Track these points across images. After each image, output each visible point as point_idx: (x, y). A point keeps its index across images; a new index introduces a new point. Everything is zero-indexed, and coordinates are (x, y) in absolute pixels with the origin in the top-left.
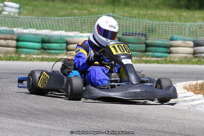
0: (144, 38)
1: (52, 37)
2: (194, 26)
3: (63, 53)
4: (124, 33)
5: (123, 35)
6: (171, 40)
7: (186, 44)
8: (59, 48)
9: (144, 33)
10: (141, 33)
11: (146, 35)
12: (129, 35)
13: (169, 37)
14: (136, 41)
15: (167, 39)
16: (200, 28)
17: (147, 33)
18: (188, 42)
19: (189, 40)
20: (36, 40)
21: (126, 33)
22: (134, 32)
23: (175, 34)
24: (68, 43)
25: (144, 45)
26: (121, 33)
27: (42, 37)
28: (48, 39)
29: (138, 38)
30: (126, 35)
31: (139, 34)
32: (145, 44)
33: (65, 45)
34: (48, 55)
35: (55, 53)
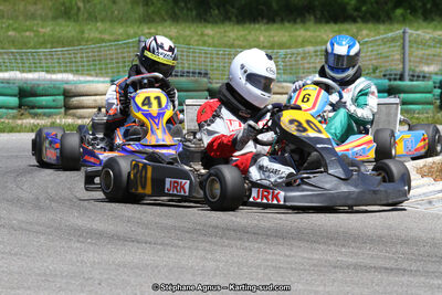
0: (205, 80)
1: (39, 85)
2: (292, 54)
3: (59, 113)
7: (283, 87)
8: (52, 104)
9: (203, 71)
10: (197, 71)
11: (206, 74)
12: (176, 76)
14: (191, 86)
16: (303, 58)
17: (210, 72)
18: (285, 84)
19: (286, 81)
20: (9, 91)
22: (186, 70)
24: (67, 94)
25: (207, 93)
27: (21, 85)
28: (32, 88)
29: (196, 81)
31: (200, 73)
32: (208, 90)
33: (62, 98)
34: (33, 118)
35: (45, 115)
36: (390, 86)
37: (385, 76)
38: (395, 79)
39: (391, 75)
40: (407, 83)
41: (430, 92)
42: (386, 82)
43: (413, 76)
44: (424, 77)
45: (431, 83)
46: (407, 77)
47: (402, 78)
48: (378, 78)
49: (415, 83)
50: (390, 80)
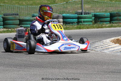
0: (18, 16)
4: (5, 14)
5: (4, 15)
6: (33, 17)
9: (17, 14)
10: (15, 13)
11: (18, 14)
12: (8, 15)
13: (32, 15)
15: (31, 16)
17: (19, 14)
21: (6, 14)
22: (11, 13)
23: (35, 13)
25: (18, 21)
26: (3, 14)
29: (15, 17)
30: (6, 15)
31: (16, 14)
36: (78, 16)
37: (76, 13)
38: (79, 14)
39: (78, 13)
40: (83, 15)
41: (91, 18)
42: (76, 15)
43: (85, 13)
44: (89, 13)
45: (91, 15)
46: (83, 13)
47: (81, 14)
48: (74, 14)
49: (86, 15)
50: (78, 15)
